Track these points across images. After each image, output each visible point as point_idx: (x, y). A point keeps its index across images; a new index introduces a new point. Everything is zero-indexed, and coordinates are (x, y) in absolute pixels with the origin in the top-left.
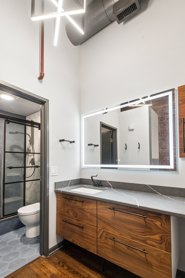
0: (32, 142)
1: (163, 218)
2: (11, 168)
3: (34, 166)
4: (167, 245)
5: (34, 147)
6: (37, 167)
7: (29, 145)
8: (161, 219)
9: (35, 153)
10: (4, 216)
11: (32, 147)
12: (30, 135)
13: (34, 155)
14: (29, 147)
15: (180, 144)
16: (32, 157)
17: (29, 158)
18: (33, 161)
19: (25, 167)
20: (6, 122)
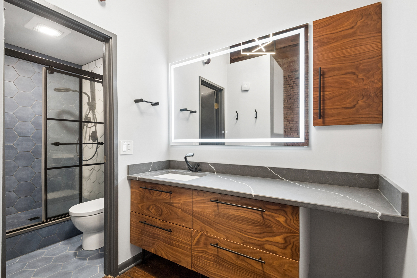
0: (92, 106)
1: (289, 210)
2: (57, 144)
3: (96, 142)
4: (294, 249)
5: (96, 114)
6: (101, 144)
7: (88, 111)
8: (286, 212)
9: (97, 121)
10: (47, 218)
11: (92, 114)
12: (89, 94)
13: (96, 127)
14: (87, 114)
15: (315, 106)
16: (93, 129)
17: (88, 131)
18: (94, 136)
19: (81, 144)
20: (48, 71)
